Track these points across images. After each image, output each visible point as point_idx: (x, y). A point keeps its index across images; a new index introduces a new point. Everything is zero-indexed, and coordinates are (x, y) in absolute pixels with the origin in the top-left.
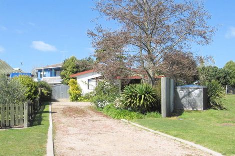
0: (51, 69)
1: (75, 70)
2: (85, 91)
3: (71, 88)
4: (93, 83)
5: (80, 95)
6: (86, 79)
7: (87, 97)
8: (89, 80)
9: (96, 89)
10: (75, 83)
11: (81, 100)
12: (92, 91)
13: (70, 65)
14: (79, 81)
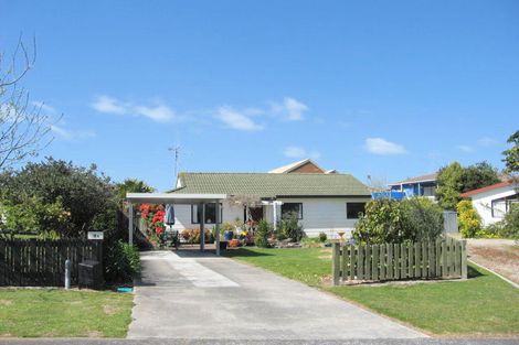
0: (415, 185)
1: (460, 184)
2: (487, 220)
3: (463, 215)
4: (502, 207)
5: (478, 228)
6: (487, 200)
7: (492, 231)
8: (493, 201)
9: (507, 217)
10: (469, 207)
11: (481, 236)
12: (500, 220)
13: (450, 176)
14: (476, 203)
